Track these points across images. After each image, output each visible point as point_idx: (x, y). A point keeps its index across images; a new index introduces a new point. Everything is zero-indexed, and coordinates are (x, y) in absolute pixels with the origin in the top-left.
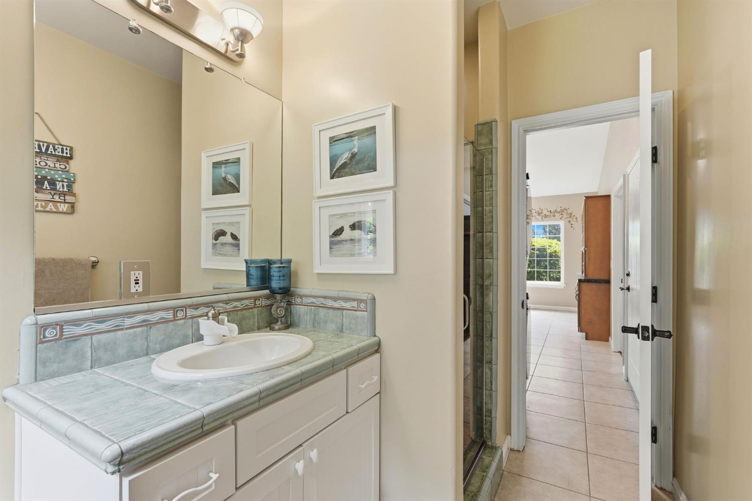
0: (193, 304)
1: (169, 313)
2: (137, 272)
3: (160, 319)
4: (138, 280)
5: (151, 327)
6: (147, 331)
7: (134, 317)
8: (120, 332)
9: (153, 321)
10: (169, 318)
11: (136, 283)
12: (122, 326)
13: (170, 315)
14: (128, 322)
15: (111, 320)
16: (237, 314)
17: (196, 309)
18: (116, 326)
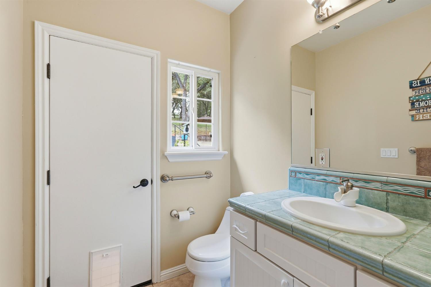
0: (354, 177)
1: (338, 179)
2: (322, 154)
3: (332, 181)
4: (323, 158)
5: (327, 184)
6: (325, 185)
7: (319, 176)
8: (314, 181)
9: (328, 181)
10: (337, 182)
11: (322, 160)
12: (315, 179)
13: (338, 180)
14: (317, 178)
15: (311, 175)
16: (399, 197)
17: (357, 181)
18: (312, 178)
